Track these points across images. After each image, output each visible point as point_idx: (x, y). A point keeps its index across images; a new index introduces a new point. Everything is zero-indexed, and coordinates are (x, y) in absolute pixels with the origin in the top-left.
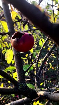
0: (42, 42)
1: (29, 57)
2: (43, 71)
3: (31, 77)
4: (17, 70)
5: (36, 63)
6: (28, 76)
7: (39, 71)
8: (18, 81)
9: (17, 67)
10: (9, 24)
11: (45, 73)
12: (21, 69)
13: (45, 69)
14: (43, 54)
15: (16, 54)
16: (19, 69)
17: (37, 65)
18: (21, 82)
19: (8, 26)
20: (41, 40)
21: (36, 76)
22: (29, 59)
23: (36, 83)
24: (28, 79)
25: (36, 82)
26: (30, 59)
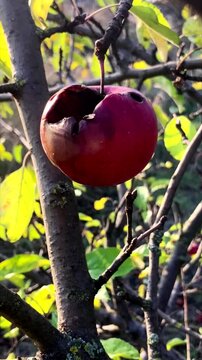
0: (184, 135)
1: (112, 215)
2: (180, 289)
3: (123, 317)
4: (54, 275)
5: (151, 242)
6: (109, 309)
7: (160, 285)
8: (59, 327)
9: (59, 260)
10: (17, 41)
11: (191, 299)
12: (74, 270)
13: (194, 280)
14: (181, 202)
15: (52, 194)
16: (69, 268)
17: (156, 253)
18: (74, 335)
19: (15, 50)
20: (179, 126)
21: (149, 307)
22: (112, 225)
23: (150, 342)
24: (105, 328)
25: (150, 335)
26: (118, 223)
